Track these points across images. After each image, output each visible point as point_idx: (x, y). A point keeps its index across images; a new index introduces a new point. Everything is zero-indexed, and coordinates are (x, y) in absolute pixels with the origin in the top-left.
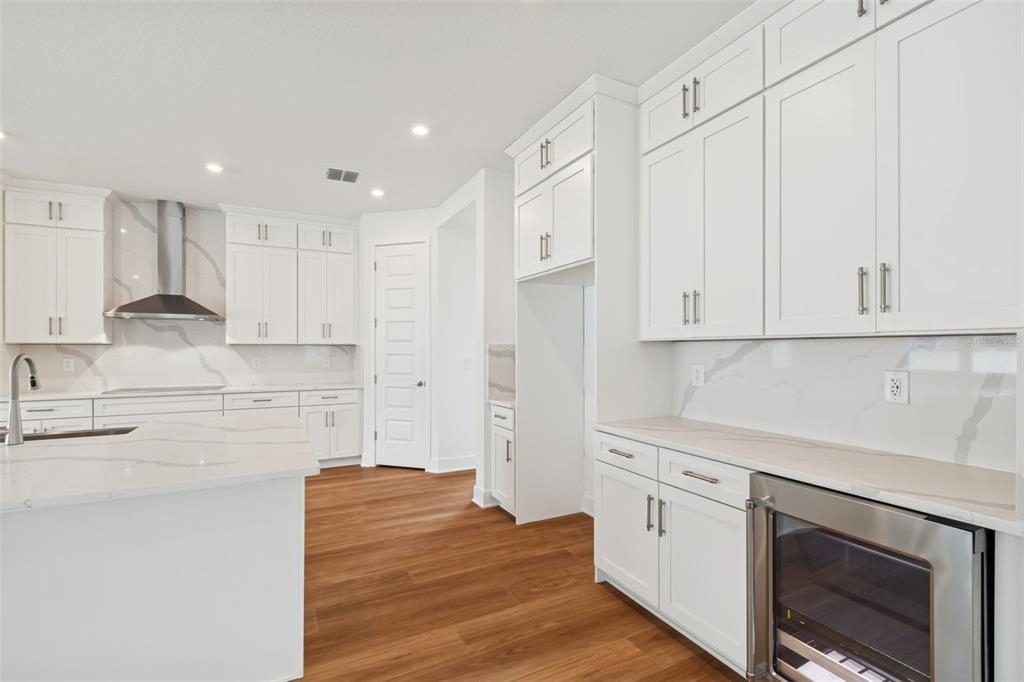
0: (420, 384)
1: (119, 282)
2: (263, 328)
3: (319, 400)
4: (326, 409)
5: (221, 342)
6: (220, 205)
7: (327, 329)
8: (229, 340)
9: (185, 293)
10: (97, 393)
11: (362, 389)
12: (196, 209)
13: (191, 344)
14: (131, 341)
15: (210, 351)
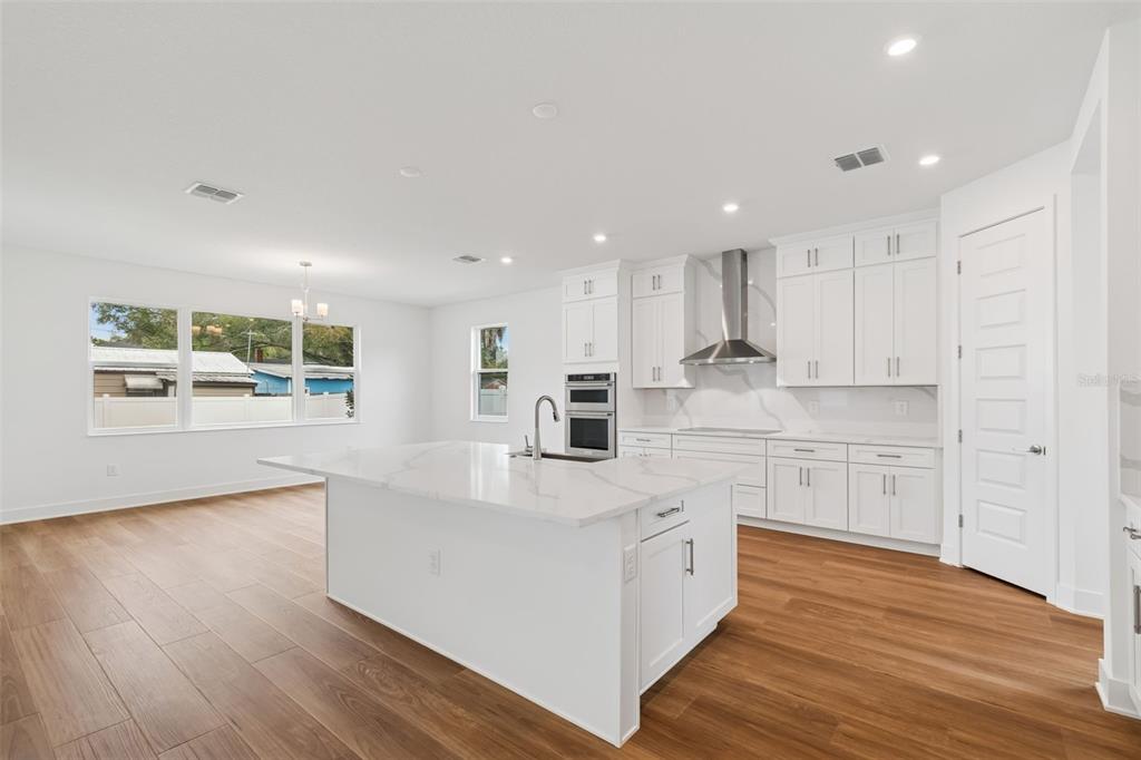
0: (1036, 451)
1: (698, 332)
2: (813, 368)
3: (873, 458)
4: (885, 470)
5: (773, 384)
6: (770, 240)
7: (894, 365)
8: (780, 382)
9: (746, 336)
10: (675, 430)
11: (942, 449)
12: (755, 251)
13: (752, 388)
14: (709, 386)
15: (766, 393)
